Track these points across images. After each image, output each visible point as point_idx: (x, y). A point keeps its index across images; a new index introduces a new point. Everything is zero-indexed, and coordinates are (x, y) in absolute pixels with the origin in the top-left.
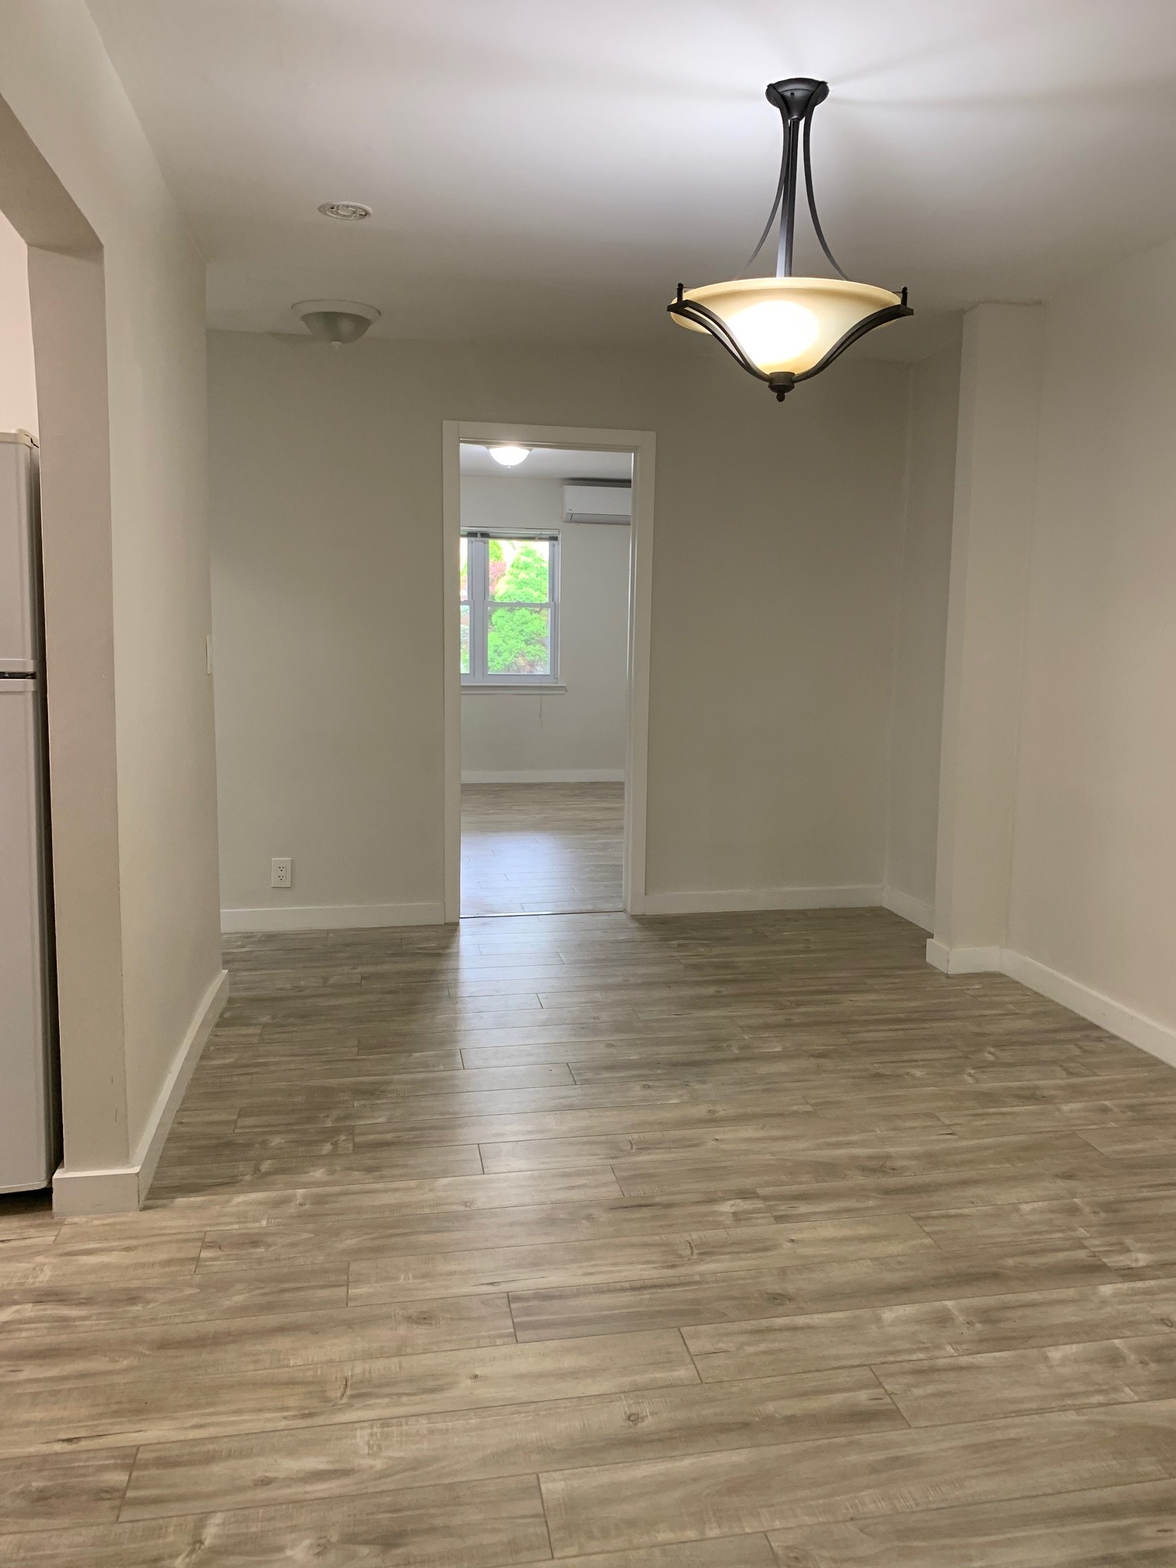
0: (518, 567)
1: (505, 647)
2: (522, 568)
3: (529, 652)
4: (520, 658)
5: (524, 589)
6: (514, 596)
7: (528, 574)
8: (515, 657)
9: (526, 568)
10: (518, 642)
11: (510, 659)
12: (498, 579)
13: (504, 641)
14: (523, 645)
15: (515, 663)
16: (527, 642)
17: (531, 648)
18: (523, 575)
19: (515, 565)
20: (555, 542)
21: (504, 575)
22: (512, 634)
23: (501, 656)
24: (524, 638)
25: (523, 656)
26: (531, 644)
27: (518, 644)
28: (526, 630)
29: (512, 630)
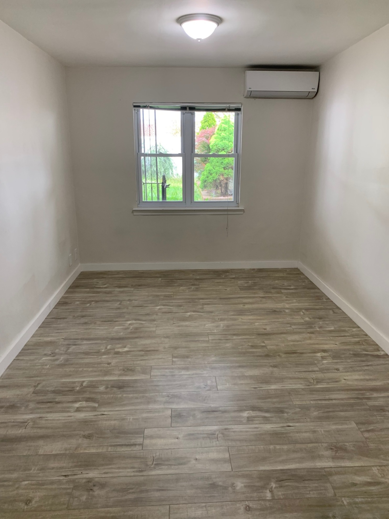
0: (221, 130)
1: (214, 171)
2: (223, 131)
3: (226, 173)
4: (221, 176)
5: (224, 141)
6: (219, 145)
7: (225, 134)
8: (219, 176)
9: (225, 131)
10: (220, 168)
11: (216, 177)
12: (211, 136)
13: (213, 168)
14: (222, 170)
15: (219, 179)
16: (224, 168)
17: (226, 171)
18: (223, 134)
19: (219, 129)
20: (239, 112)
21: (214, 134)
22: (217, 164)
23: (212, 175)
24: (223, 166)
25: (223, 175)
26: (226, 169)
27: (220, 169)
28: (224, 162)
29: (218, 162)
